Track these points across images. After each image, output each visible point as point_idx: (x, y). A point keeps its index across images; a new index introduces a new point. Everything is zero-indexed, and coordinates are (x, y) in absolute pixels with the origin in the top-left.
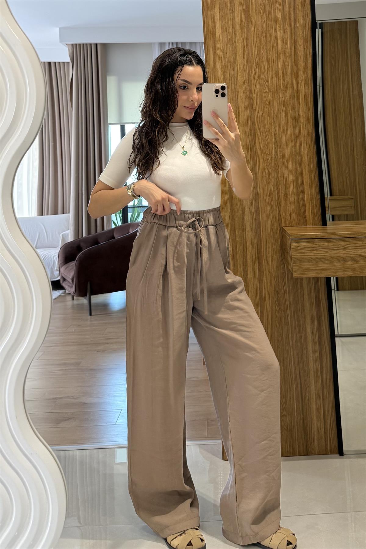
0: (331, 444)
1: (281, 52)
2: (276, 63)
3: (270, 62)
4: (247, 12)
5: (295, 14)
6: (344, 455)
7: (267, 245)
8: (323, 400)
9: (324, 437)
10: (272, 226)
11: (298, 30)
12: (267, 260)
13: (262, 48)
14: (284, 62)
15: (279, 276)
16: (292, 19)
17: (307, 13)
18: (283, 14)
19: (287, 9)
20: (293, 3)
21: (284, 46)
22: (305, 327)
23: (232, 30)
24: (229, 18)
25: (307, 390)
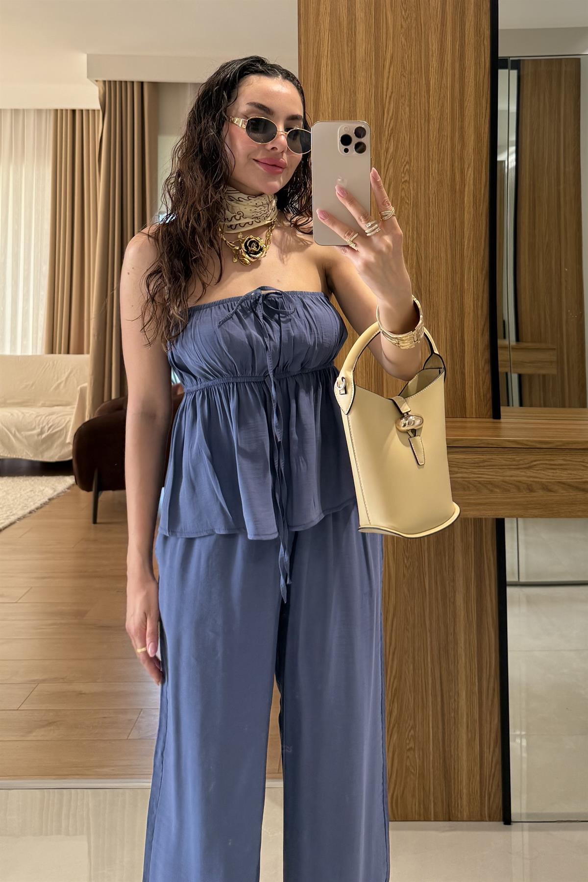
0: (492, 802)
1: (434, 114)
2: (425, 132)
3: (416, 129)
4: (377, 38)
5: (462, 46)
6: (512, 823)
8: (481, 725)
9: (479, 792)
11: (466, 74)
13: (401, 104)
14: (439, 129)
16: (457, 54)
17: (484, 43)
18: (441, 46)
19: (449, 38)
20: (458, 27)
21: (440, 102)
22: (455, 596)
23: (349, 71)
24: (346, 50)
25: (453, 707)
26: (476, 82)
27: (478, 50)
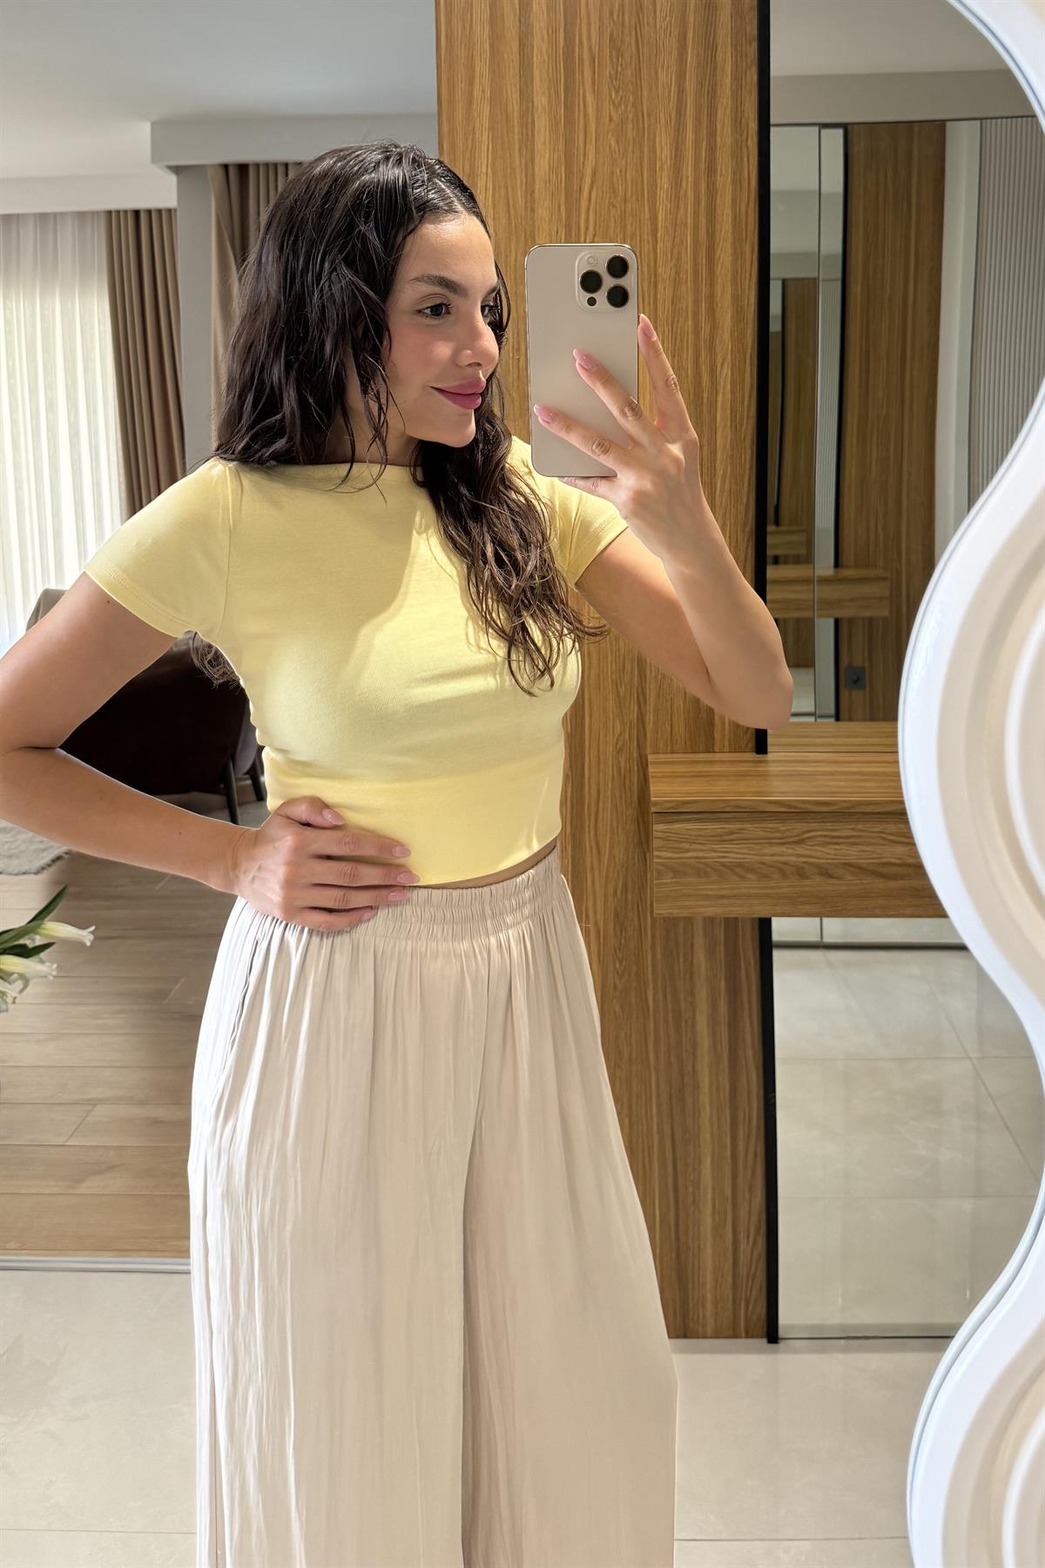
0: (749, 1312)
1: (665, 271)
2: (649, 303)
4: (569, 142)
5: (712, 150)
6: (779, 1341)
7: (601, 802)
8: (735, 1206)
9: (731, 1297)
10: (619, 751)
11: (717, 201)
12: (597, 843)
15: (630, 884)
16: (703, 166)
17: (747, 147)
18: (676, 151)
19: (690, 136)
20: (705, 117)
21: (675, 252)
22: (694, 1018)
23: (524, 200)
24: (517, 163)
25: (692, 1178)
26: (736, 217)
27: (737, 158)
